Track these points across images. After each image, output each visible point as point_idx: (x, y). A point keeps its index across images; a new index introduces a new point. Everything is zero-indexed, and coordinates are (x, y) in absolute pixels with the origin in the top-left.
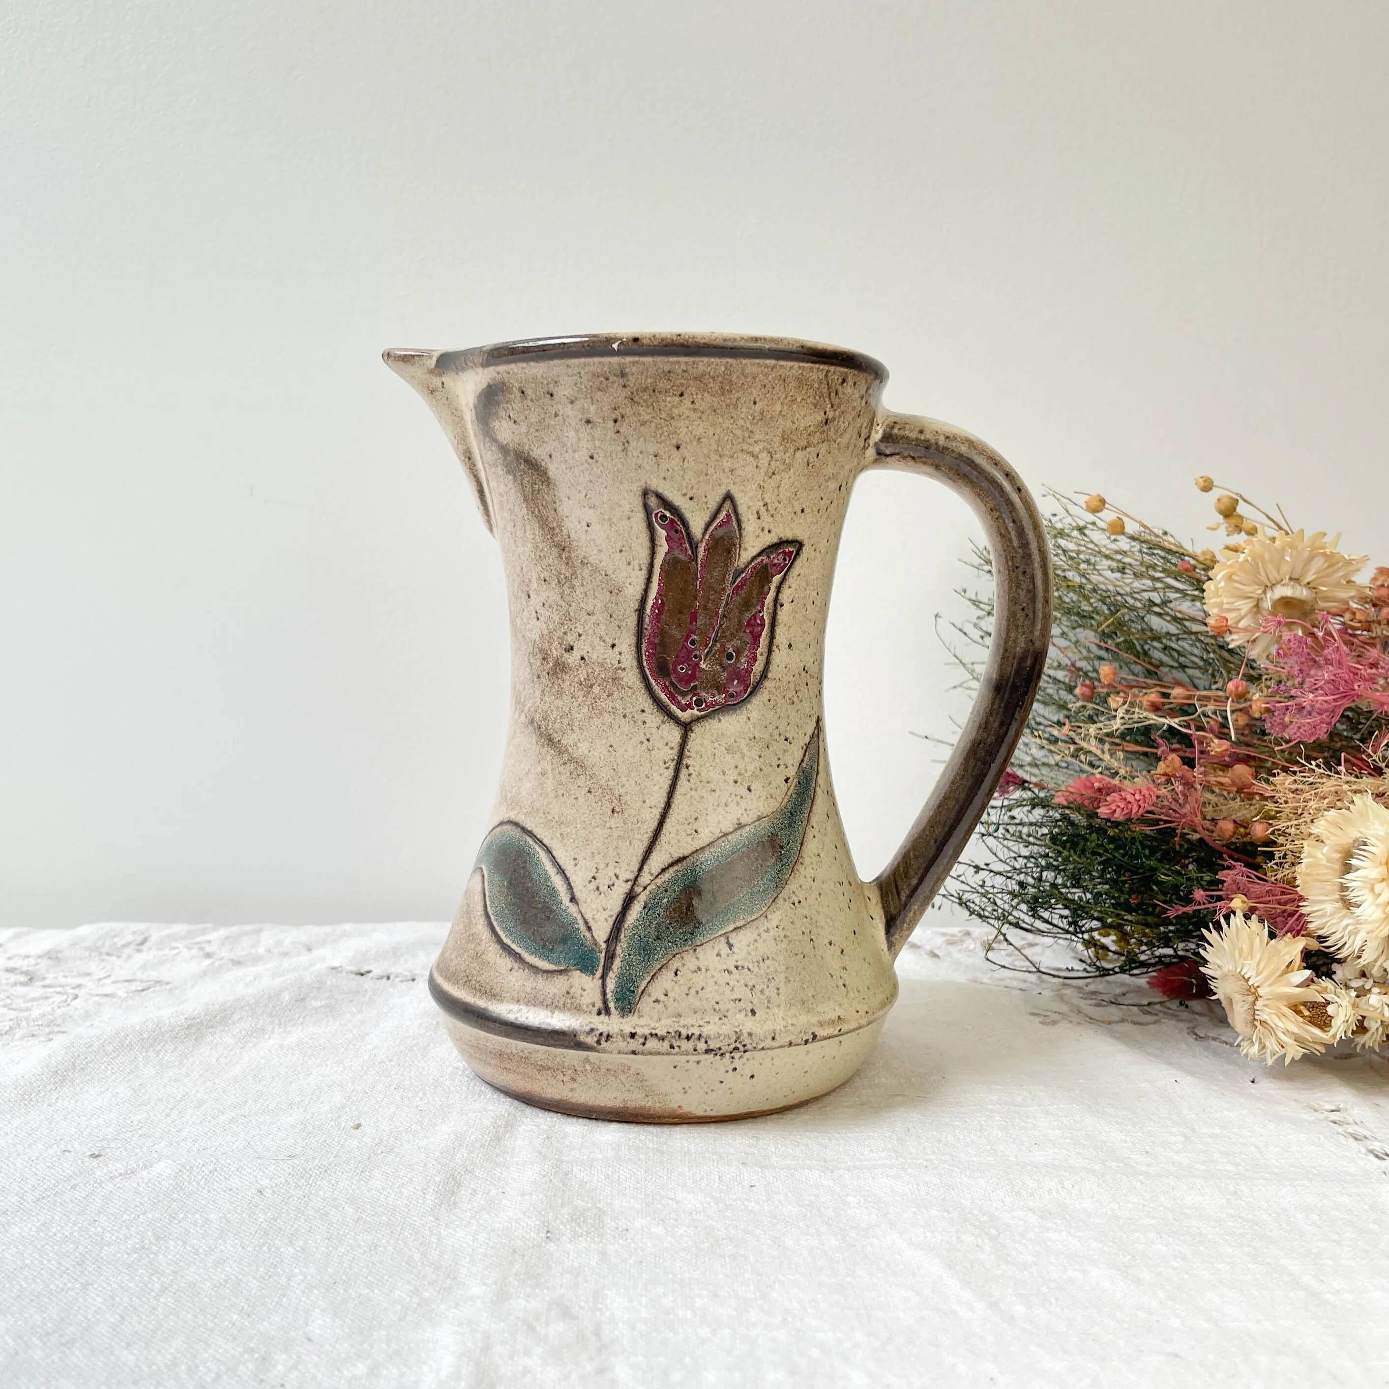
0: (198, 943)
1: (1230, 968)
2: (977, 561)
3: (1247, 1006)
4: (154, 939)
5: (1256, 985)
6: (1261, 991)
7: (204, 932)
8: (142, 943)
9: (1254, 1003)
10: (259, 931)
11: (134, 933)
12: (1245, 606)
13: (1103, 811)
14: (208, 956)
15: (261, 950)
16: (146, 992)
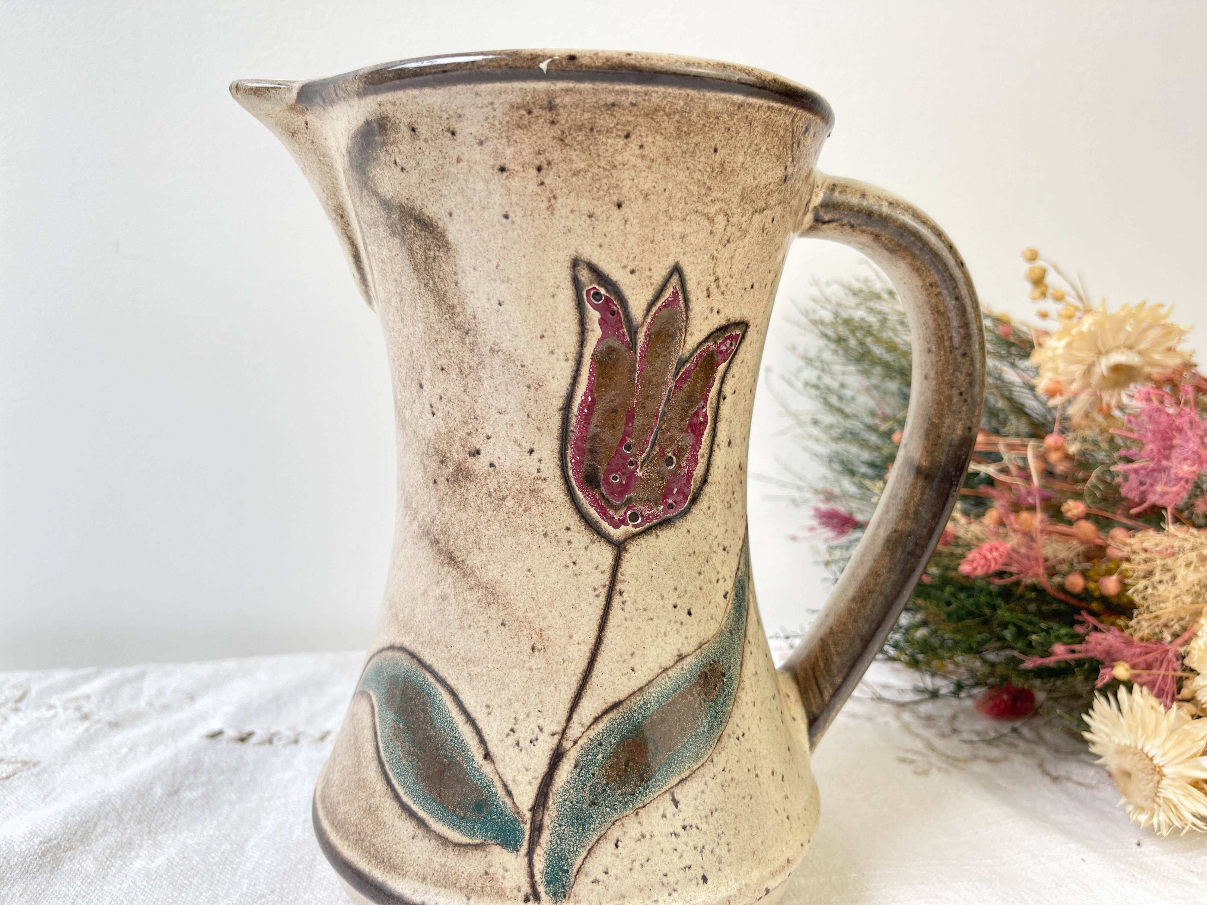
0: (77, 699)
1: (1128, 743)
2: (804, 321)
3: (1152, 785)
4: (35, 690)
5: (1161, 764)
6: (1165, 771)
7: (86, 679)
8: (20, 699)
9: (1159, 782)
10: (141, 676)
11: (15, 687)
12: (1078, 370)
13: (965, 568)
14: (85, 717)
15: (142, 703)
16: (10, 779)
